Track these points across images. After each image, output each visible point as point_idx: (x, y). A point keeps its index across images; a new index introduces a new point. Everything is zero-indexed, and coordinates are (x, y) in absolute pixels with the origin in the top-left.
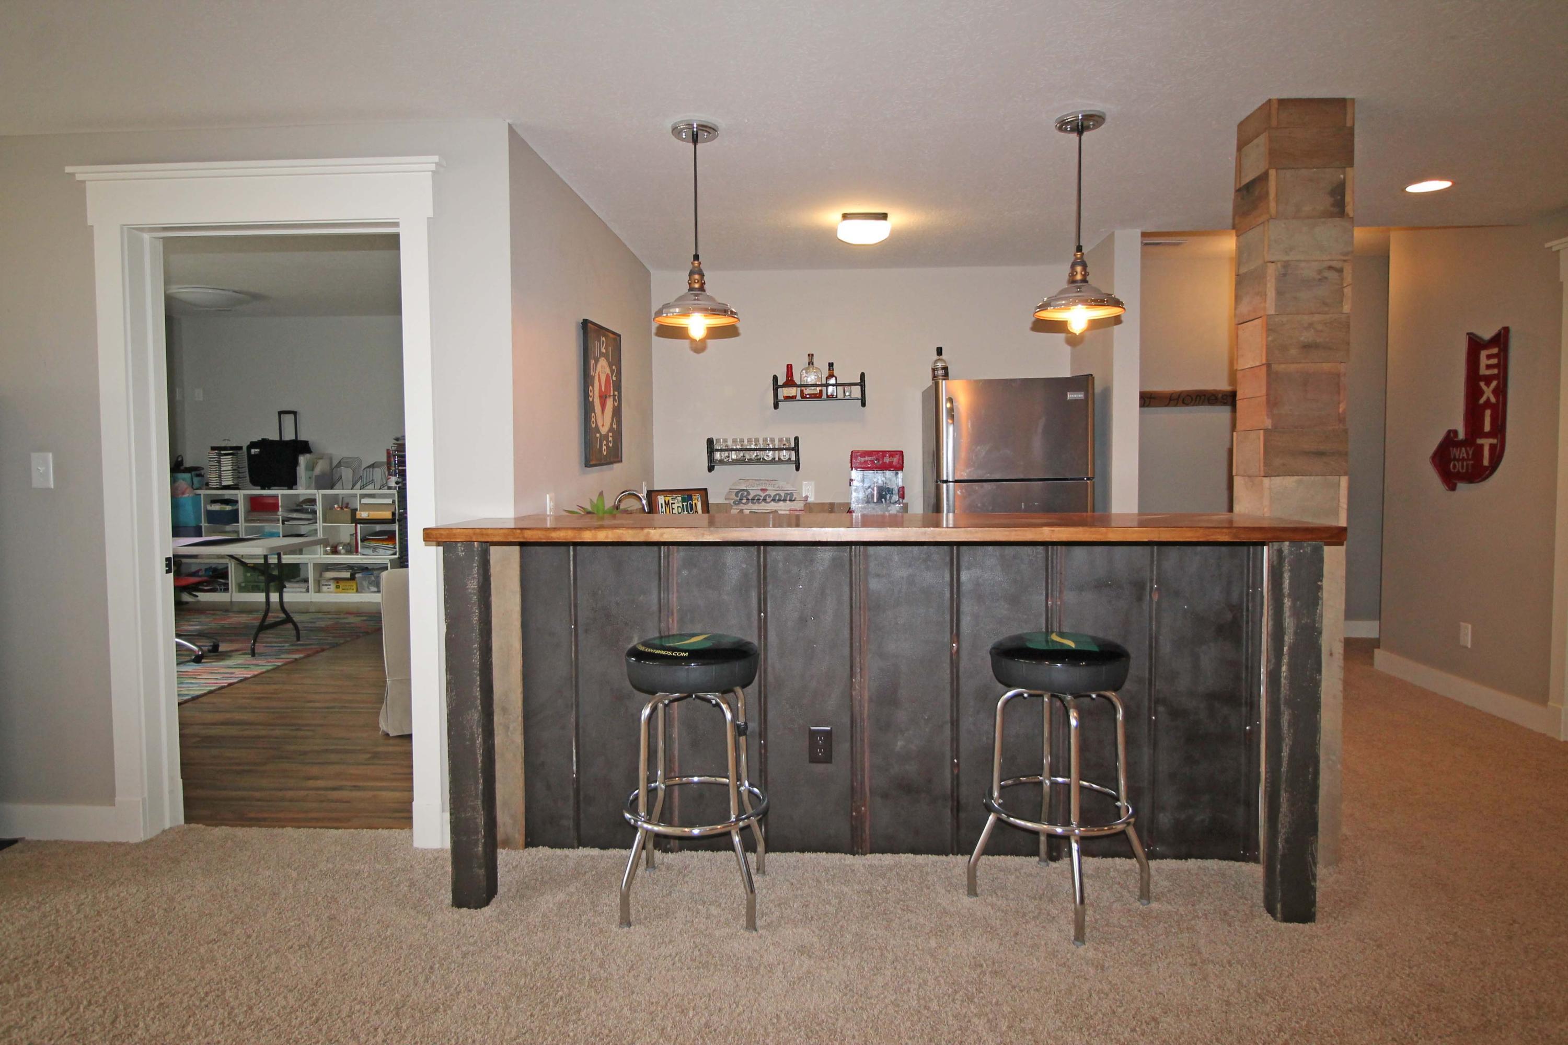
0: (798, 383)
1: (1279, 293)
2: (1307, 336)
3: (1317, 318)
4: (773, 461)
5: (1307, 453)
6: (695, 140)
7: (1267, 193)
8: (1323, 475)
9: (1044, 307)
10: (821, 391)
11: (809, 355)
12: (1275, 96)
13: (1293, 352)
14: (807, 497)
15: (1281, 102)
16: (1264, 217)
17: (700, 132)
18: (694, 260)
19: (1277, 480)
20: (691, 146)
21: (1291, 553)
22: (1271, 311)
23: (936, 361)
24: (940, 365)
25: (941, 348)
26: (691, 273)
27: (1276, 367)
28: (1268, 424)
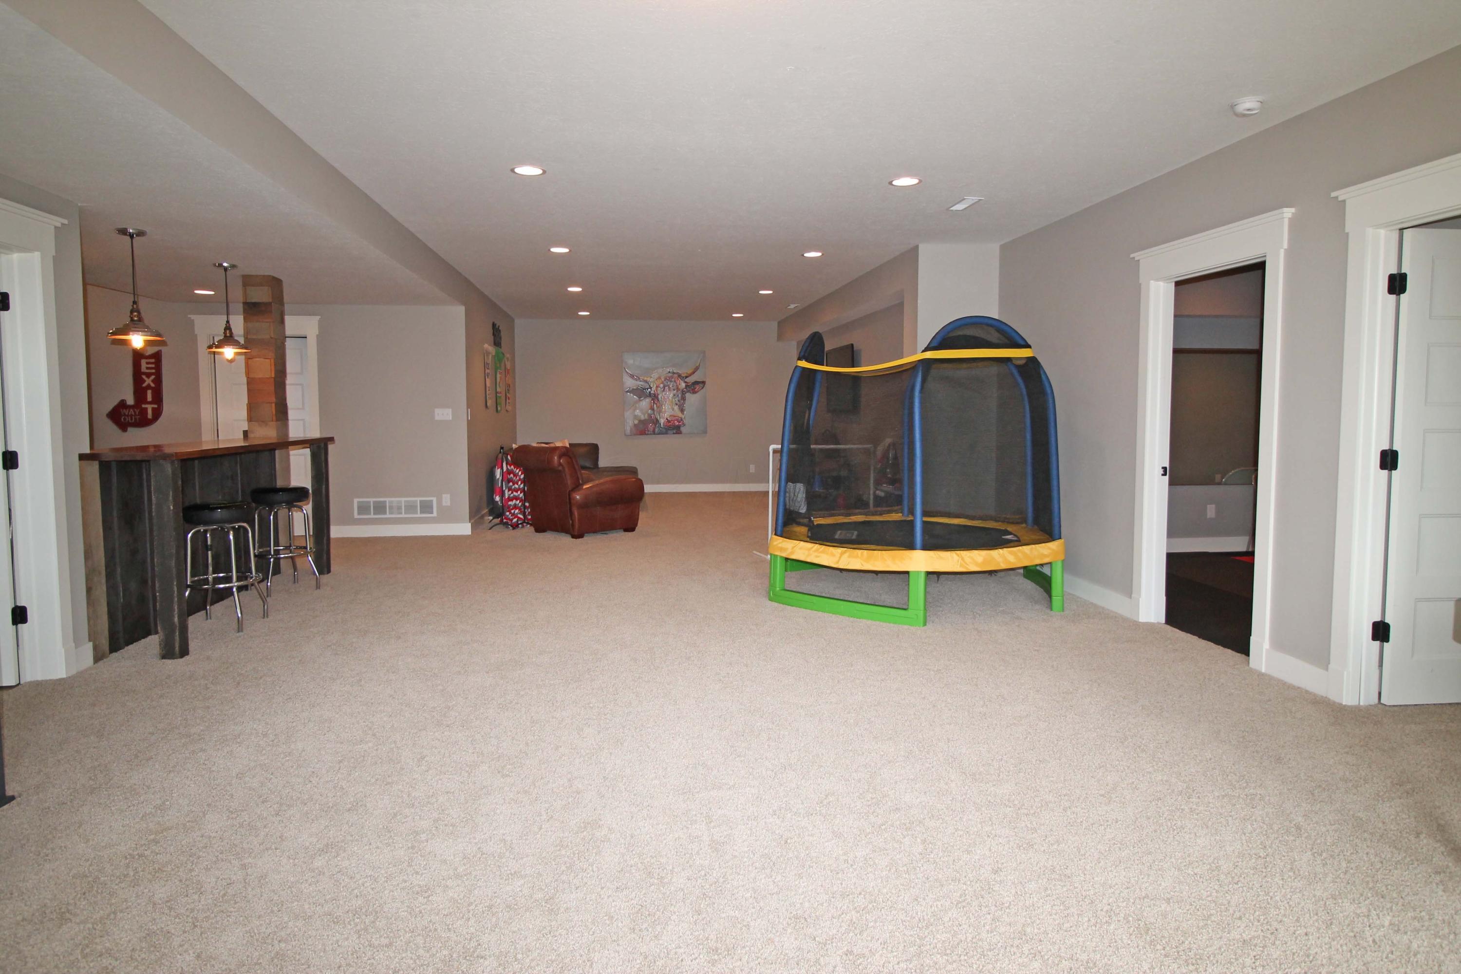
7: (271, 311)
16: (270, 320)
22: (274, 356)
27: (276, 379)
28: (275, 401)
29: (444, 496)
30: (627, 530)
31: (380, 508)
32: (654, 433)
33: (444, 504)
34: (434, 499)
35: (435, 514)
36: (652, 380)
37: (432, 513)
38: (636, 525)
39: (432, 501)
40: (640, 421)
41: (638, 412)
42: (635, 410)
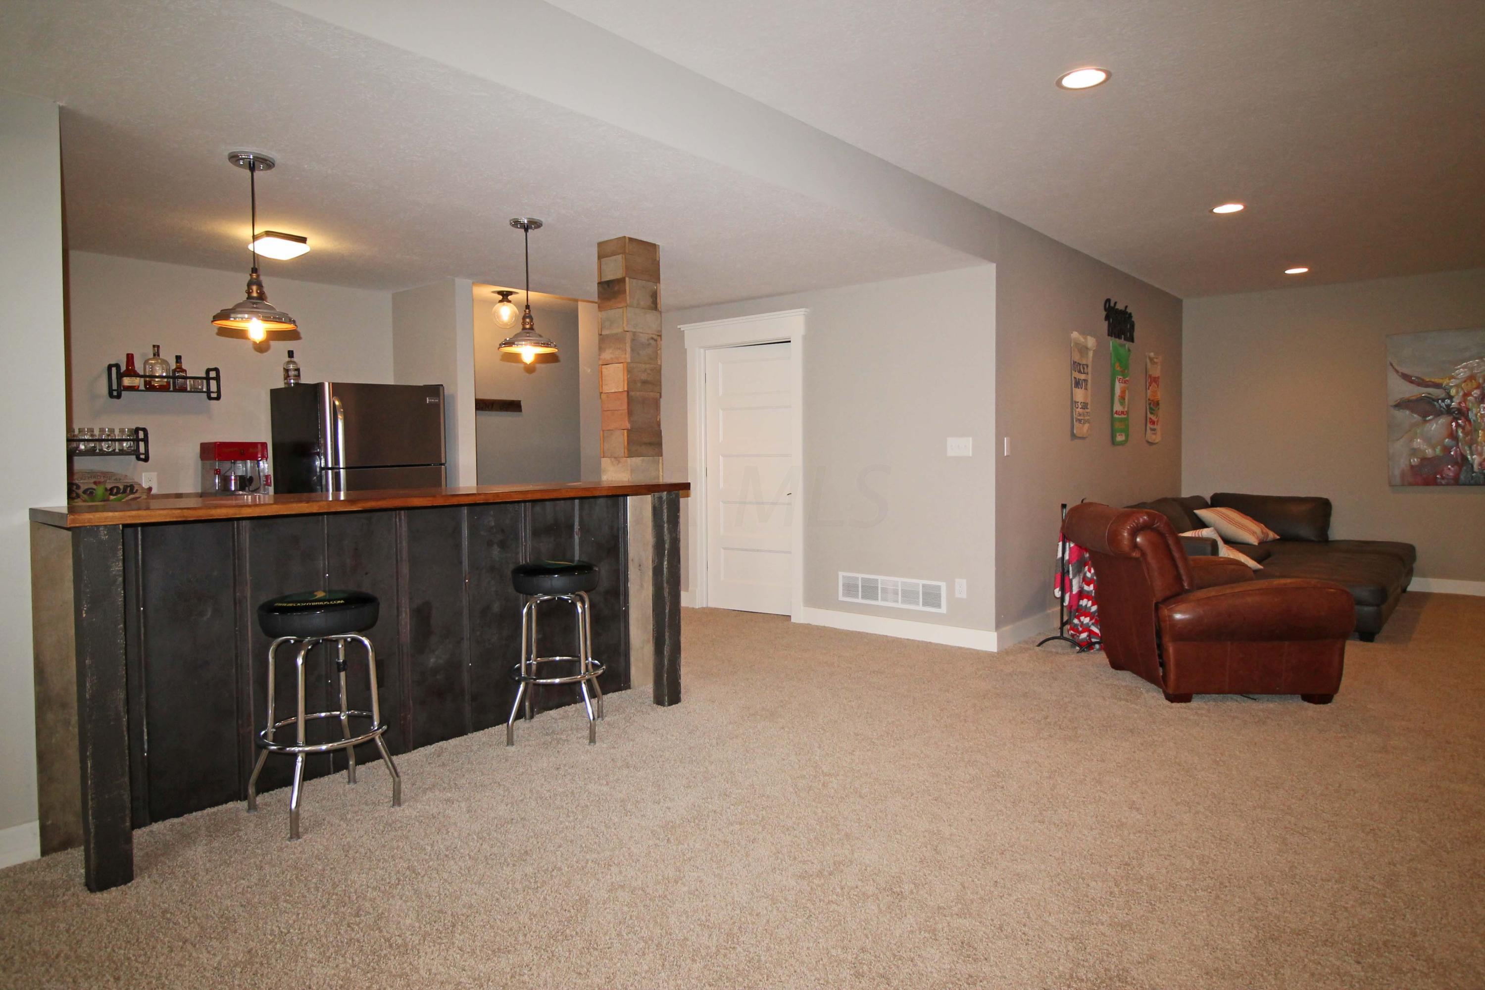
0: (141, 373)
1: (632, 350)
2: (644, 377)
3: (648, 366)
4: (113, 453)
5: (645, 444)
6: (252, 168)
7: (625, 291)
8: (653, 456)
9: (509, 343)
10: (168, 383)
11: (154, 346)
12: (627, 236)
13: (639, 385)
14: (150, 489)
15: (631, 239)
16: (623, 304)
17: (256, 163)
18: (253, 272)
19: (634, 459)
20: (248, 173)
21: (667, 498)
22: (629, 361)
23: (289, 363)
24: (291, 367)
25: (292, 352)
26: (250, 285)
27: (632, 393)
28: (628, 426)
29: (957, 580)
30: (1309, 698)
31: (870, 590)
32: (1456, 481)
33: (958, 595)
34: (943, 585)
35: (943, 610)
36: (1453, 383)
37: (939, 606)
38: (1336, 689)
39: (939, 588)
40: (1424, 460)
41: (1418, 443)
42: (1411, 440)
